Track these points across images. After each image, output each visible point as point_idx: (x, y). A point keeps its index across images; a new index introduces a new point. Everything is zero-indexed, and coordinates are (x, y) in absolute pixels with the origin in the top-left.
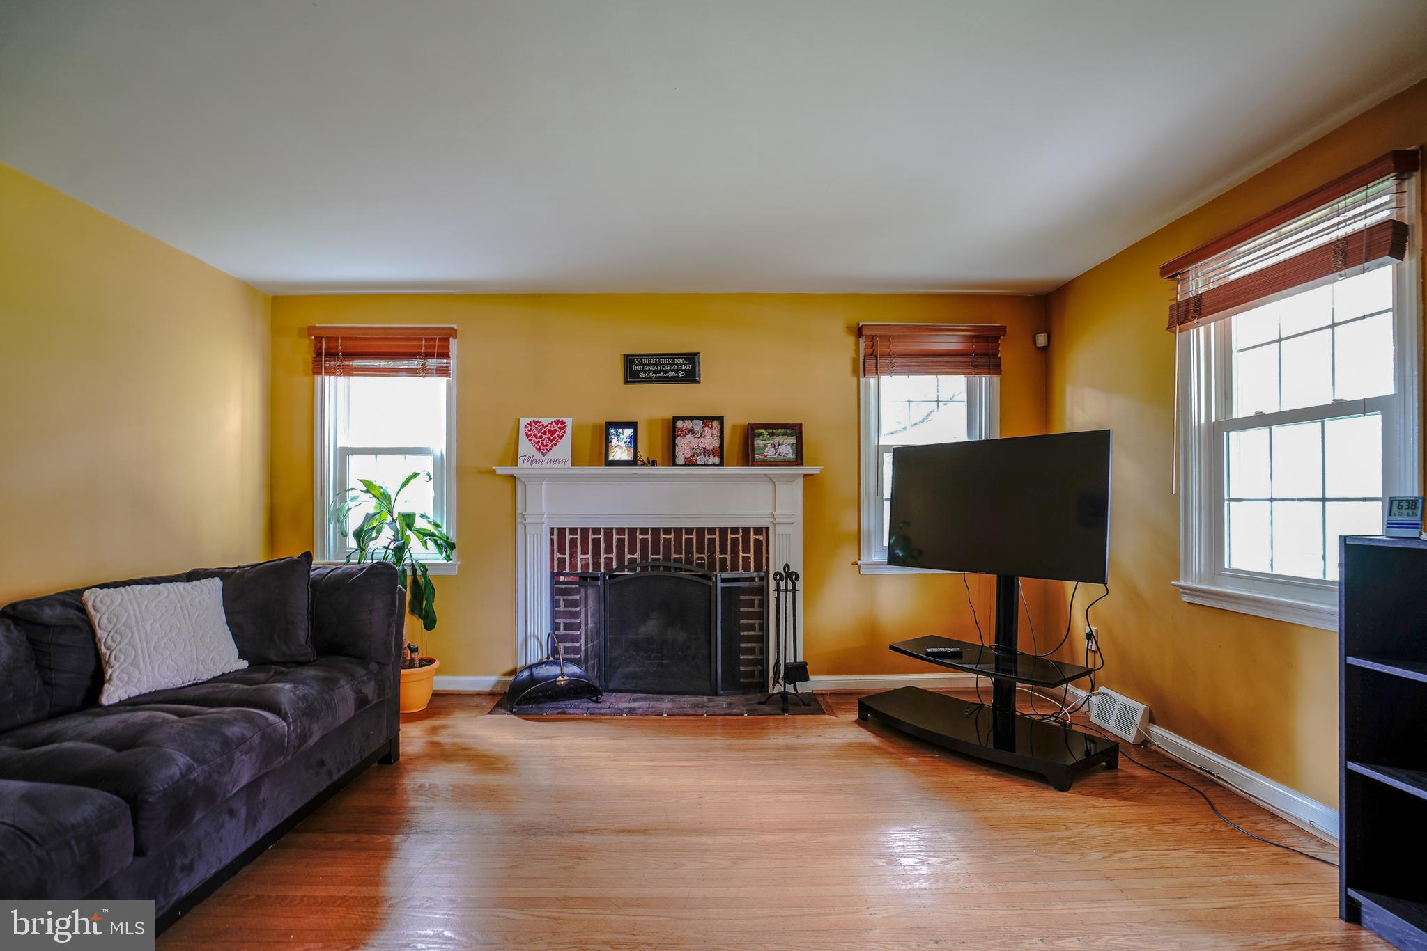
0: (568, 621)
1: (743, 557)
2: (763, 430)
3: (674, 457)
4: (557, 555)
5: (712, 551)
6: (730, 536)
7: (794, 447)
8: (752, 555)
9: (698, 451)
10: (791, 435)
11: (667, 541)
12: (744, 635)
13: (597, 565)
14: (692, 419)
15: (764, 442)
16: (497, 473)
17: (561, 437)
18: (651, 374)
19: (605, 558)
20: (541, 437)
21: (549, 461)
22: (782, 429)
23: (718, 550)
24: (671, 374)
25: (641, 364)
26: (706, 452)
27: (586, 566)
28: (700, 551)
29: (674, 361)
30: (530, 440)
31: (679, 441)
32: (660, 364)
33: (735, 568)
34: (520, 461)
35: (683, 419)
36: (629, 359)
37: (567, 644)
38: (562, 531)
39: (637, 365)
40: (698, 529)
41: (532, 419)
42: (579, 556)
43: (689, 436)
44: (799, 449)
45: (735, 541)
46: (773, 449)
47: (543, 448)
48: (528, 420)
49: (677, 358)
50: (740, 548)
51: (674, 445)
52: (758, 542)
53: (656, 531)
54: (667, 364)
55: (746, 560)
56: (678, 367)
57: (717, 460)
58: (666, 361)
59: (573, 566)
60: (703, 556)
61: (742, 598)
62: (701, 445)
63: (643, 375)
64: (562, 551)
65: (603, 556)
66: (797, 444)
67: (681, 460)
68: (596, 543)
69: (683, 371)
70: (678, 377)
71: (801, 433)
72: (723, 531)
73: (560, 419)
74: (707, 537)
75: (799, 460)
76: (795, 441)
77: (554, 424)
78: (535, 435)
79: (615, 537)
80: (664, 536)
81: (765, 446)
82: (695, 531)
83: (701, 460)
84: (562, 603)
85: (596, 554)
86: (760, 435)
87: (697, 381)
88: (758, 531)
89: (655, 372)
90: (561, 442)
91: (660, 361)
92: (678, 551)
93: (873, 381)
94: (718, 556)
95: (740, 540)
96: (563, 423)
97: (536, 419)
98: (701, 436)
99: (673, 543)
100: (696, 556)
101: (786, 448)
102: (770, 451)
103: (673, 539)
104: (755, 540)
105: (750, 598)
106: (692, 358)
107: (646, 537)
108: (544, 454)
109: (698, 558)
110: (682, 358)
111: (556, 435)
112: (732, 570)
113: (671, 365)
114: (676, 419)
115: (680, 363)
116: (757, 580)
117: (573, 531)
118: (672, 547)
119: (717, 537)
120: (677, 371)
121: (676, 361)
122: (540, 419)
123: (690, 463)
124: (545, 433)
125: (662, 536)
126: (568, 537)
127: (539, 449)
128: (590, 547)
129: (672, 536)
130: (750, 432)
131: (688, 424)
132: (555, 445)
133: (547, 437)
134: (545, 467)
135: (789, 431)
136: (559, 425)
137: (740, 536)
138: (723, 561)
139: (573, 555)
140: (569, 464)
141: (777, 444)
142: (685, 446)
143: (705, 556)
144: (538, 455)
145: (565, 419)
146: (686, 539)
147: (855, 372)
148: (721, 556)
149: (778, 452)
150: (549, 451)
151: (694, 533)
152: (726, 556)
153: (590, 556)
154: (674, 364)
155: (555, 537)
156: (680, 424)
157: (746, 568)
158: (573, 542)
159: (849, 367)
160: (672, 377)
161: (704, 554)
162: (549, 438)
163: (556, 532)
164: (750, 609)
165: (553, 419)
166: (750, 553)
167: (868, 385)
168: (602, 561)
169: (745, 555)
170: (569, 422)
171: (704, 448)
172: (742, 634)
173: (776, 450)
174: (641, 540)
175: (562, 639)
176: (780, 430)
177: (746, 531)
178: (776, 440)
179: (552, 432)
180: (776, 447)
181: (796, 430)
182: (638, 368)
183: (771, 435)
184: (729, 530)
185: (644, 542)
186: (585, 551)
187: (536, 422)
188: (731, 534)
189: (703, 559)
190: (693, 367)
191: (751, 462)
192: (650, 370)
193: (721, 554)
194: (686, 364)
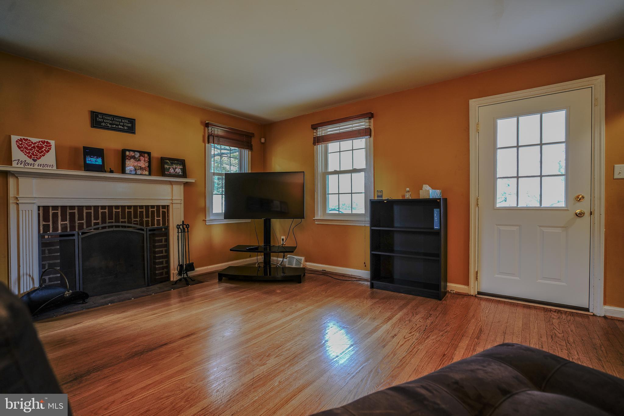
0: (51, 262)
1: (157, 219)
2: (168, 161)
3: (124, 169)
4: (42, 223)
5: (141, 217)
6: (150, 210)
7: (182, 169)
8: (161, 218)
10: (180, 164)
11: (117, 213)
12: (158, 256)
13: (73, 228)
14: (134, 151)
15: (169, 166)
17: (48, 151)
18: (108, 125)
19: (78, 223)
20: (31, 149)
21: (39, 165)
22: (176, 161)
23: (144, 216)
24: (120, 127)
25: (102, 118)
26: (141, 168)
27: (64, 228)
28: (135, 217)
29: (121, 120)
30: (22, 151)
31: (128, 162)
33: (153, 224)
34: (14, 162)
35: (129, 151)
36: (94, 114)
37: (51, 276)
38: (46, 208)
39: (100, 118)
40: (134, 206)
42: (60, 223)
43: (132, 160)
44: (184, 170)
45: (153, 212)
46: (173, 170)
47: (34, 156)
48: (19, 138)
49: (124, 120)
50: (156, 215)
51: (125, 164)
52: (164, 213)
53: (110, 207)
54: (118, 122)
55: (158, 221)
56: (124, 124)
57: (147, 173)
58: (117, 120)
59: (55, 229)
61: (157, 238)
63: (103, 124)
64: (46, 220)
65: (77, 222)
66: (183, 168)
68: (72, 214)
69: (127, 126)
70: (124, 129)
71: (185, 164)
72: (147, 207)
73: (46, 140)
74: (139, 210)
75: (184, 174)
76: (182, 167)
77: (41, 143)
78: (26, 148)
79: (85, 211)
80: (116, 210)
81: (170, 168)
84: (47, 251)
85: (72, 220)
86: (167, 163)
87: (134, 133)
88: (164, 207)
89: (110, 124)
90: (48, 154)
91: (114, 119)
92: (124, 217)
94: (145, 219)
95: (155, 211)
96: (48, 143)
99: (120, 213)
100: (133, 219)
101: (179, 170)
102: (172, 171)
103: (120, 212)
104: (163, 211)
105: (161, 238)
106: (132, 121)
107: (105, 211)
108: (35, 160)
109: (134, 221)
110: (126, 120)
111: (43, 149)
112: (152, 226)
113: (120, 122)
114: (125, 150)
115: (125, 123)
116: (163, 230)
117: (55, 208)
118: (120, 215)
119: (144, 210)
120: (123, 126)
121: (123, 121)
122: (29, 138)
124: (33, 148)
125: (114, 210)
126: (51, 212)
127: (30, 157)
128: (68, 217)
129: (120, 210)
130: (163, 161)
131: (132, 154)
132: (43, 155)
133: (36, 150)
135: (179, 162)
136: (45, 144)
137: (155, 209)
138: (147, 222)
139: (55, 222)
140: (55, 168)
142: (130, 165)
143: (138, 219)
144: (30, 161)
145: (50, 141)
146: (127, 211)
147: (204, 142)
150: (38, 159)
151: (132, 208)
152: (149, 219)
153: (67, 222)
154: (122, 122)
155: (41, 212)
156: (127, 153)
157: (158, 223)
158: (55, 214)
159: (202, 138)
160: (121, 128)
161: (137, 218)
162: (38, 151)
163: (42, 208)
164: (161, 244)
165: (40, 140)
166: (160, 217)
167: (208, 147)
168: (77, 224)
169: (158, 218)
170: (52, 143)
171: (140, 167)
172: (157, 255)
173: (174, 170)
174: (102, 212)
175: (47, 273)
176: (176, 162)
177: (158, 207)
179: (39, 147)
180: (175, 169)
181: (182, 162)
182: (100, 120)
183: (172, 164)
184: (150, 207)
186: (63, 220)
187: (26, 140)
188: (151, 208)
189: (137, 221)
190: (132, 126)
191: (163, 175)
192: (108, 123)
193: (146, 218)
194: (129, 123)
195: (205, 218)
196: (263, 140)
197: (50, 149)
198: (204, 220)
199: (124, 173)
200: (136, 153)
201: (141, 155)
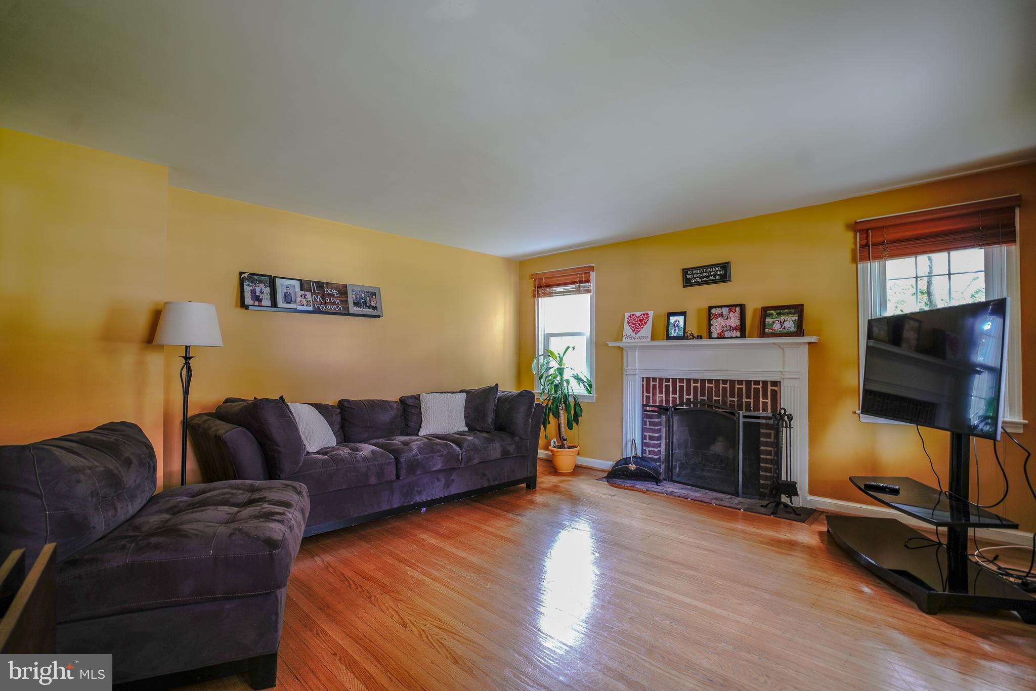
0: (651, 434)
1: (762, 402)
2: (773, 312)
3: (710, 333)
4: (645, 394)
5: (740, 396)
6: (753, 386)
8: (769, 401)
9: (726, 329)
10: (793, 314)
11: (710, 388)
12: (763, 458)
13: (667, 401)
14: (721, 307)
15: (773, 320)
16: (609, 345)
17: (646, 323)
18: (698, 280)
20: (635, 324)
21: (639, 338)
22: (787, 309)
23: (744, 396)
24: (711, 278)
25: (692, 274)
26: (732, 329)
27: (661, 401)
28: (732, 395)
29: (712, 269)
30: (629, 326)
32: (704, 272)
33: (756, 409)
34: (624, 338)
35: (716, 307)
36: (685, 272)
37: (650, 449)
38: (648, 379)
39: (690, 274)
40: (730, 380)
41: (631, 313)
42: (658, 395)
45: (756, 390)
47: (636, 330)
48: (629, 314)
49: (714, 267)
50: (761, 396)
51: (710, 325)
52: (774, 393)
53: (703, 381)
54: (708, 272)
55: (765, 404)
56: (715, 273)
57: (738, 334)
58: (708, 270)
59: (654, 401)
60: (734, 399)
61: (762, 431)
62: (728, 324)
63: (693, 280)
64: (648, 391)
65: (671, 396)
66: (798, 320)
67: (715, 335)
68: (667, 387)
69: (718, 275)
70: (716, 279)
71: (802, 311)
72: (748, 383)
73: (646, 312)
74: (737, 386)
76: (797, 318)
77: (642, 315)
78: (632, 323)
79: (678, 384)
81: (774, 322)
82: (728, 382)
83: (727, 334)
84: (648, 423)
85: (667, 394)
86: (772, 314)
87: (729, 281)
88: (775, 383)
89: (701, 278)
90: (646, 326)
91: (703, 271)
92: (717, 395)
93: (875, 265)
94: (745, 400)
95: (761, 389)
96: (647, 314)
97: (633, 313)
98: (728, 318)
99: (714, 389)
100: (729, 399)
101: (790, 323)
102: (777, 326)
103: (714, 387)
104: (772, 390)
105: (768, 431)
106: (725, 266)
107: (697, 385)
108: (636, 334)
109: (730, 401)
110: (717, 267)
111: (643, 322)
112: (755, 410)
113: (711, 272)
114: (710, 308)
115: (717, 270)
117: (654, 379)
118: (713, 392)
119: (744, 387)
120: (714, 276)
121: (714, 269)
122: (635, 313)
123: (721, 336)
124: (637, 321)
125: (707, 385)
126: (652, 383)
127: (634, 331)
128: (664, 390)
129: (713, 385)
130: (765, 312)
132: (642, 328)
133: (638, 323)
134: (637, 342)
135: (793, 311)
136: (645, 316)
137: (760, 387)
138: (748, 404)
139: (654, 394)
140: (650, 340)
141: (782, 320)
142: (718, 325)
143: (736, 399)
144: (633, 335)
145: (649, 312)
146: (722, 387)
147: (854, 260)
148: (746, 400)
149: (783, 327)
150: (639, 332)
151: (728, 384)
152: (751, 400)
153: (663, 395)
154: (713, 271)
155: (645, 383)
156: (714, 311)
158: (654, 386)
159: (848, 255)
160: (712, 280)
161: (734, 398)
162: (639, 324)
163: (645, 379)
164: (768, 440)
165: (642, 313)
166: (767, 399)
167: (864, 269)
168: (671, 399)
169: (764, 401)
170: (651, 313)
172: (762, 456)
174: (694, 387)
175: (648, 445)
176: (786, 311)
177: (765, 383)
178: (782, 318)
179: (641, 320)
180: (782, 324)
181: (798, 309)
182: (690, 276)
183: (779, 314)
184: (752, 382)
185: (696, 388)
186: (661, 392)
187: (633, 315)
189: (734, 401)
190: (725, 272)
191: (763, 335)
192: (698, 277)
193: (746, 398)
194: (720, 270)
195: (859, 409)
197: (648, 320)
198: (855, 413)
199: (710, 337)
200: (724, 309)
201: (730, 311)
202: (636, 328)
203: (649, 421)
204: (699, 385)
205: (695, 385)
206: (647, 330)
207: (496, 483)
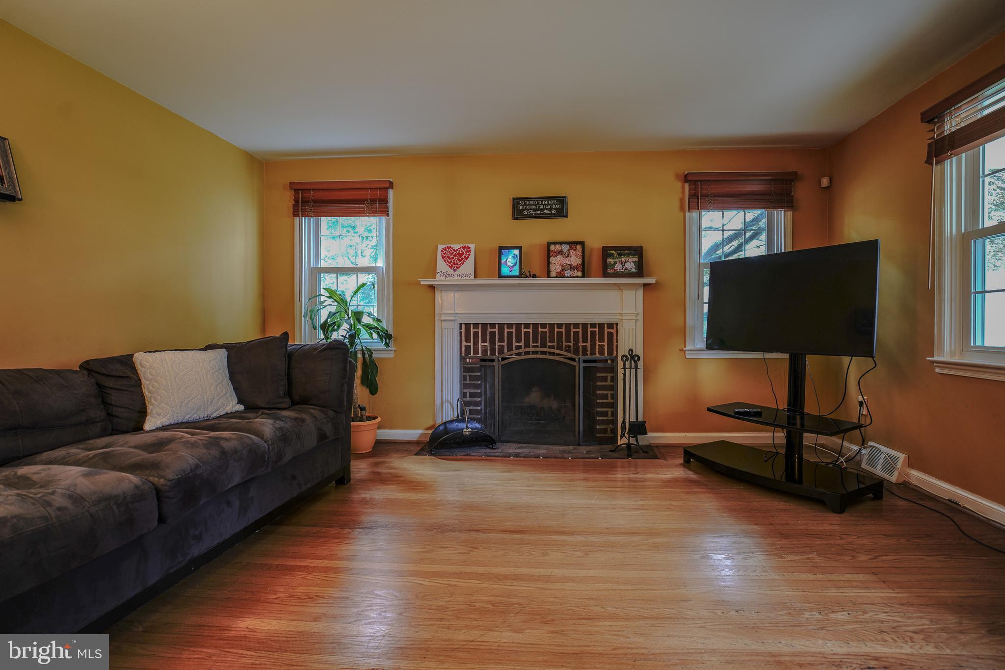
0: (472, 391)
1: (599, 345)
2: (613, 252)
3: (549, 271)
4: (464, 343)
5: (576, 340)
6: (589, 330)
7: (636, 264)
8: (605, 344)
9: (566, 267)
10: (634, 255)
11: (544, 333)
13: (493, 351)
14: (561, 243)
15: (614, 260)
16: (422, 283)
17: (467, 258)
18: (532, 212)
19: (499, 345)
20: (453, 258)
21: (459, 275)
22: (627, 250)
23: (581, 339)
24: (546, 212)
25: (525, 205)
26: (571, 268)
27: (484, 351)
28: (568, 340)
29: (548, 202)
30: (445, 261)
31: (552, 259)
32: (538, 204)
33: (593, 352)
34: (438, 275)
35: (555, 243)
36: (516, 201)
37: (472, 408)
38: (468, 325)
39: (522, 205)
40: (566, 324)
41: (446, 246)
42: (480, 344)
43: (559, 256)
44: (640, 264)
45: (593, 333)
46: (621, 265)
47: (454, 266)
48: (443, 246)
49: (551, 200)
50: (597, 339)
51: (549, 263)
52: (610, 335)
53: (535, 325)
54: (543, 205)
55: (601, 347)
56: (551, 207)
57: (580, 274)
58: (543, 202)
59: (476, 352)
60: (570, 344)
61: (598, 375)
62: (568, 263)
63: (526, 212)
64: (467, 340)
65: (498, 344)
66: (639, 261)
67: (553, 274)
68: (493, 334)
69: (554, 209)
70: (551, 213)
71: (641, 253)
72: (585, 325)
73: (467, 245)
74: (573, 330)
75: (640, 271)
76: (637, 259)
77: (462, 249)
78: (449, 257)
79: (506, 330)
80: (542, 330)
81: (615, 263)
82: (564, 326)
83: (568, 273)
84: (468, 378)
85: (492, 342)
86: (613, 254)
87: (565, 216)
88: (610, 325)
89: (535, 210)
90: (467, 261)
91: (538, 202)
92: (552, 341)
93: (695, 214)
94: (581, 344)
95: (597, 332)
96: (468, 248)
97: (449, 246)
98: (568, 256)
99: (548, 334)
100: (565, 344)
101: (631, 266)
102: (619, 267)
103: (548, 332)
104: (608, 332)
105: (604, 375)
106: (562, 201)
107: (528, 330)
108: (455, 270)
109: (566, 346)
110: (554, 200)
111: (463, 257)
112: (591, 354)
113: (546, 205)
114: (549, 244)
115: (553, 204)
116: (609, 362)
117: (476, 325)
118: (547, 337)
119: (580, 330)
120: (550, 210)
121: (550, 202)
122: (452, 246)
123: (560, 275)
124: (455, 255)
125: (540, 330)
126: (472, 330)
127: (451, 267)
128: (488, 337)
129: (547, 330)
130: (606, 252)
131: (558, 247)
132: (463, 263)
133: (456, 259)
134: (455, 280)
135: (633, 252)
136: (466, 250)
137: (597, 329)
138: (585, 348)
139: (476, 343)
140: (472, 277)
141: (623, 261)
142: (557, 262)
143: (571, 344)
144: (451, 271)
145: (469, 246)
146: (557, 331)
147: (682, 209)
148: (583, 344)
149: (625, 268)
150: (458, 268)
151: (564, 327)
152: (586, 344)
153: (488, 344)
154: (548, 204)
155: (463, 331)
156: (552, 247)
157: (602, 352)
158: (476, 334)
159: (677, 204)
160: (547, 214)
161: (570, 342)
162: (458, 259)
163: (463, 326)
164: (604, 383)
165: (461, 245)
166: (604, 342)
167: (692, 217)
168: (497, 347)
169: (600, 344)
170: (472, 247)
171: (571, 265)
172: (598, 401)
173: (623, 266)
174: (525, 332)
175: (467, 404)
176: (626, 251)
177: (601, 325)
178: (623, 259)
179: (460, 255)
180: (623, 264)
181: (637, 251)
182: (522, 208)
183: (620, 255)
184: (589, 325)
185: (527, 334)
186: (484, 341)
187: (449, 248)
188: (590, 328)
189: (569, 346)
190: (562, 206)
191: (605, 275)
192: (531, 209)
193: (583, 342)
194: (557, 204)
195: (685, 347)
196: (825, 182)
197: (469, 255)
198: (682, 350)
199: (549, 276)
200: (564, 246)
201: (571, 248)
202: (454, 263)
203: (469, 376)
204: (530, 330)
205: (526, 330)
206: (468, 267)
207: (309, 486)
